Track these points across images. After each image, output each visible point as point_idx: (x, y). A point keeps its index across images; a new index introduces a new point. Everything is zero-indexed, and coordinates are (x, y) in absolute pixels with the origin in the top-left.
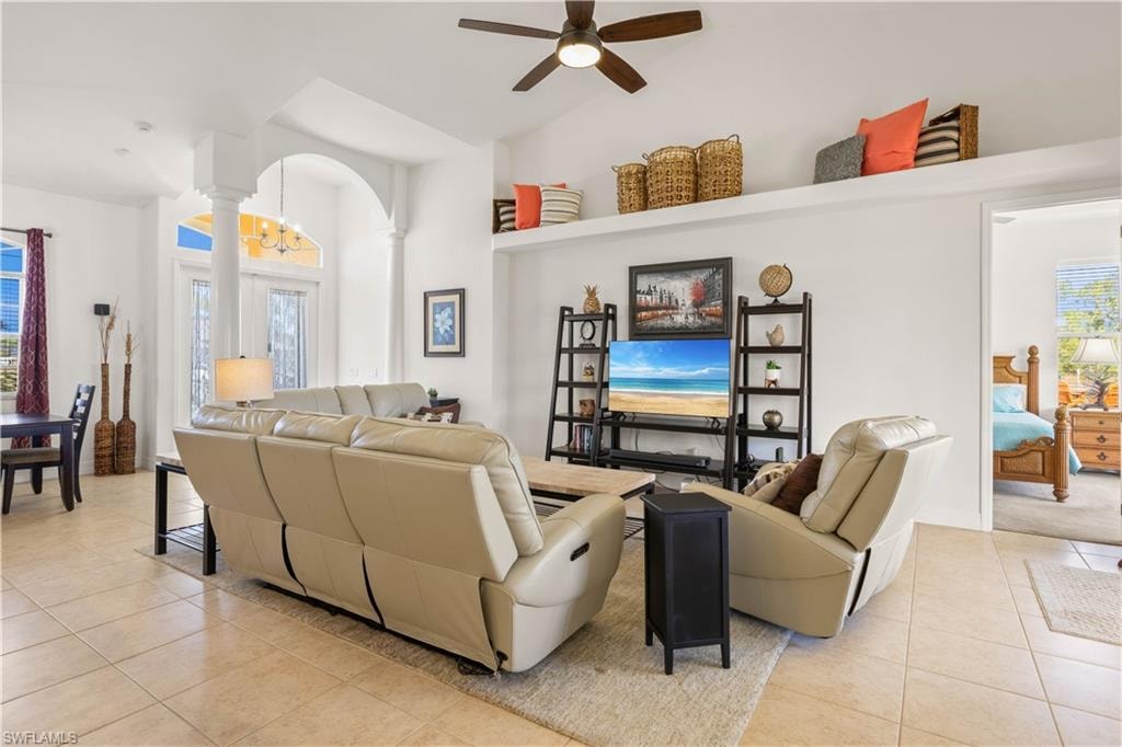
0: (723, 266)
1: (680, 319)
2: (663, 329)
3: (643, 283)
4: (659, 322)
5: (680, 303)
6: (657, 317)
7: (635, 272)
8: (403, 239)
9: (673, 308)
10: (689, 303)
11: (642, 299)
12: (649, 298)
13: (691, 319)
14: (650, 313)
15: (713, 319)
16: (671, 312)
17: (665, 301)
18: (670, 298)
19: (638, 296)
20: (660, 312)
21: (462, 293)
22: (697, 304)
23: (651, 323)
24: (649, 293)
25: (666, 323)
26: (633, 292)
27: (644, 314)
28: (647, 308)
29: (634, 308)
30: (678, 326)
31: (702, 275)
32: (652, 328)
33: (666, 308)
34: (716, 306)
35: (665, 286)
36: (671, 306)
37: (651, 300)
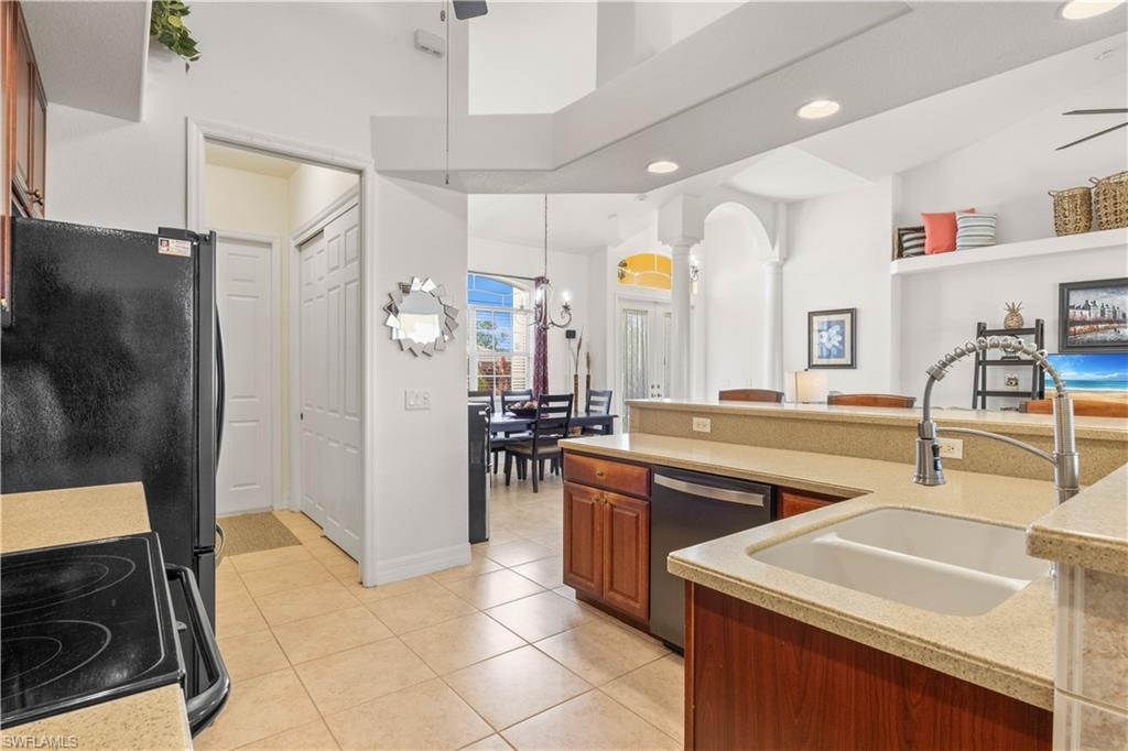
2: (1105, 342)
3: (1077, 298)
4: (1099, 335)
6: (1098, 330)
7: (1066, 289)
8: (781, 267)
9: (1119, 322)
11: (1075, 314)
12: (1085, 313)
14: (1087, 327)
16: (1116, 325)
17: (1108, 315)
18: (1115, 313)
19: (1071, 311)
20: (1101, 326)
21: (853, 312)
23: (1089, 336)
24: (1087, 307)
25: (1110, 335)
26: (1064, 306)
27: (1078, 328)
28: (1083, 322)
29: (1065, 323)
32: (1089, 341)
33: (1110, 322)
35: (1107, 301)
36: (1116, 320)
37: (1088, 315)
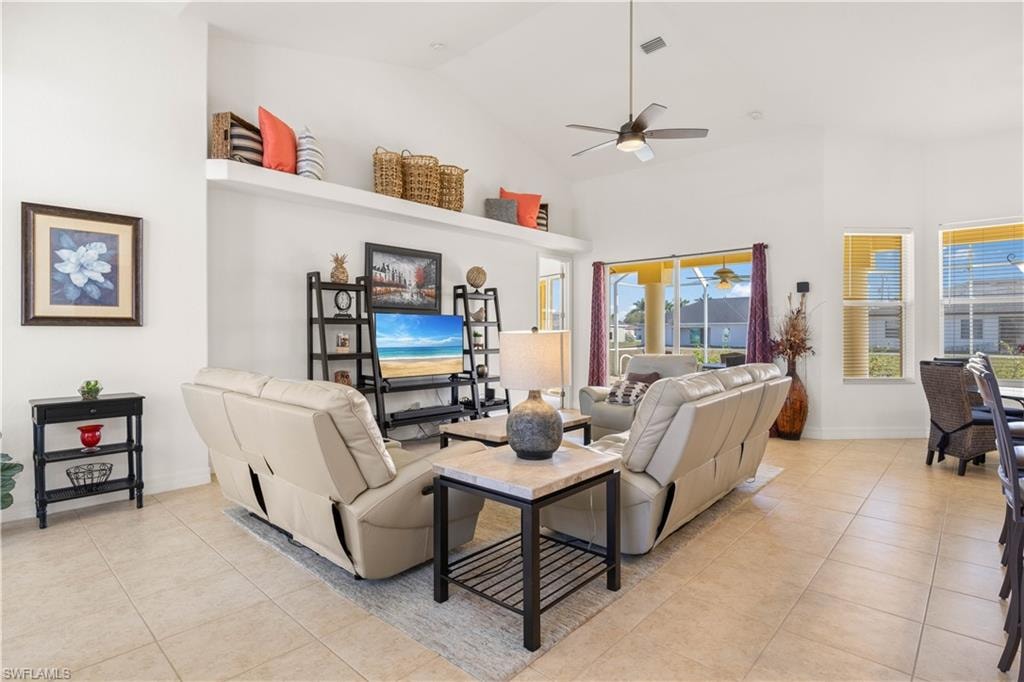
0: (436, 258)
1: (407, 296)
2: (394, 304)
3: (378, 260)
4: (392, 297)
5: (408, 283)
6: (390, 292)
7: (371, 249)
9: (403, 287)
10: (414, 284)
11: (377, 275)
12: (383, 275)
13: (415, 297)
14: (384, 288)
15: (430, 299)
16: (400, 289)
17: (396, 280)
18: (400, 278)
19: (374, 271)
20: (392, 289)
22: (420, 286)
23: (385, 298)
24: (383, 270)
25: (397, 298)
26: (369, 266)
27: (379, 288)
28: (382, 284)
30: (406, 302)
31: (424, 263)
32: (386, 302)
33: (397, 286)
34: (431, 289)
35: (396, 267)
36: (401, 285)
37: (385, 277)
